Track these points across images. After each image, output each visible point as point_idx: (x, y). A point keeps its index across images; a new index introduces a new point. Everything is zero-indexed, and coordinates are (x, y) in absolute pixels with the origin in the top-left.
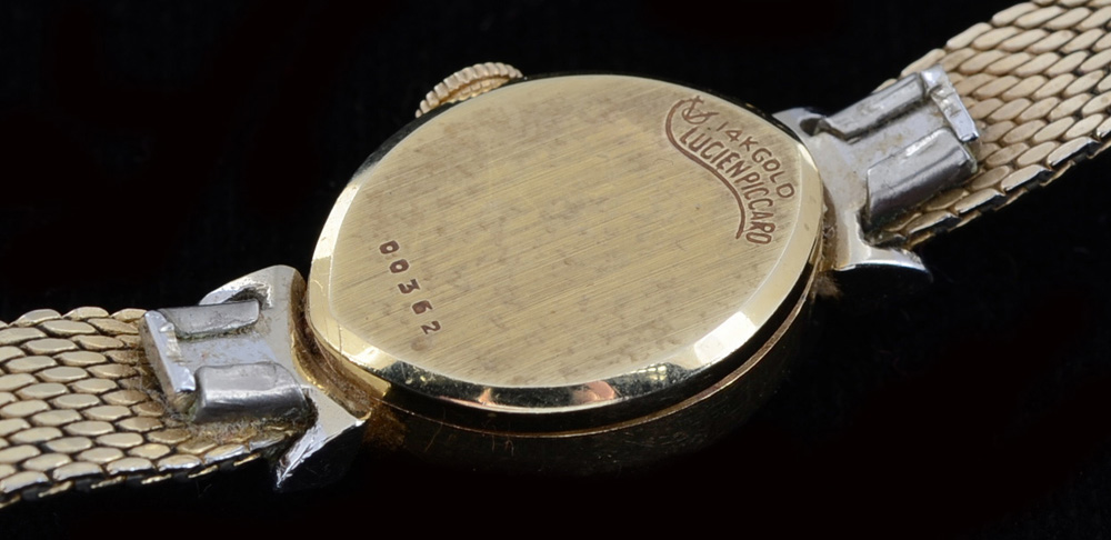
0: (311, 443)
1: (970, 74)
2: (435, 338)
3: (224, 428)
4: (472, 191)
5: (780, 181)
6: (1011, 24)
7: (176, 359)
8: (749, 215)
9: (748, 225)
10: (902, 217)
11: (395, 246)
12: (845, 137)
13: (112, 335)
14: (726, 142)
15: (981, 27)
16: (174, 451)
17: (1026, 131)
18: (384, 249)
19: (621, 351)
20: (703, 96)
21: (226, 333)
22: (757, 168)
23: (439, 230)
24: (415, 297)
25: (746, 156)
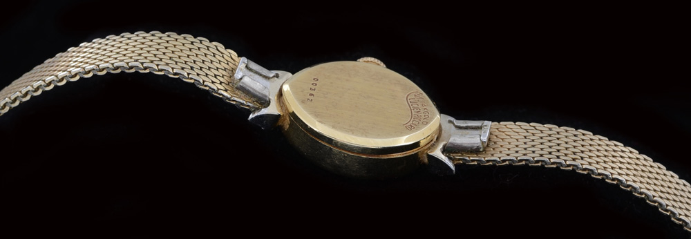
0: (264, 111)
1: (500, 131)
2: (309, 102)
3: (243, 95)
4: (347, 80)
5: (425, 120)
6: (520, 126)
7: (241, 70)
8: (411, 122)
9: (409, 124)
10: (455, 152)
11: (317, 80)
12: (456, 127)
13: (234, 60)
14: (420, 105)
15: (512, 123)
16: (226, 90)
17: (502, 149)
18: (314, 79)
19: (351, 130)
20: (424, 94)
21: (261, 75)
22: (423, 115)
23: (332, 83)
24: (312, 92)
25: (422, 111)
